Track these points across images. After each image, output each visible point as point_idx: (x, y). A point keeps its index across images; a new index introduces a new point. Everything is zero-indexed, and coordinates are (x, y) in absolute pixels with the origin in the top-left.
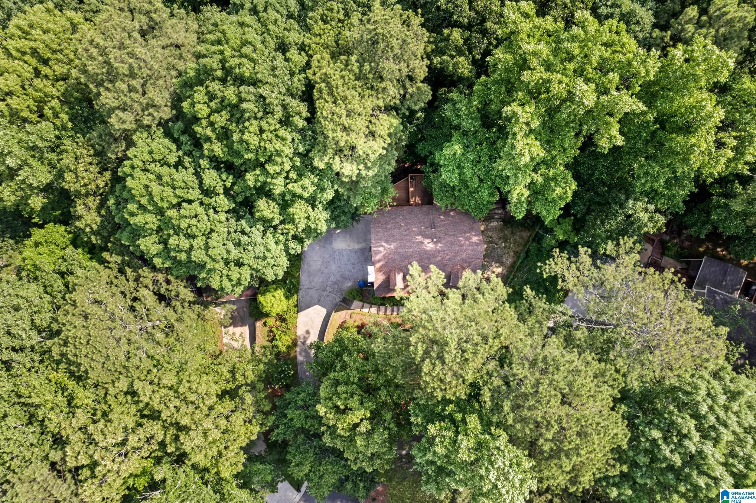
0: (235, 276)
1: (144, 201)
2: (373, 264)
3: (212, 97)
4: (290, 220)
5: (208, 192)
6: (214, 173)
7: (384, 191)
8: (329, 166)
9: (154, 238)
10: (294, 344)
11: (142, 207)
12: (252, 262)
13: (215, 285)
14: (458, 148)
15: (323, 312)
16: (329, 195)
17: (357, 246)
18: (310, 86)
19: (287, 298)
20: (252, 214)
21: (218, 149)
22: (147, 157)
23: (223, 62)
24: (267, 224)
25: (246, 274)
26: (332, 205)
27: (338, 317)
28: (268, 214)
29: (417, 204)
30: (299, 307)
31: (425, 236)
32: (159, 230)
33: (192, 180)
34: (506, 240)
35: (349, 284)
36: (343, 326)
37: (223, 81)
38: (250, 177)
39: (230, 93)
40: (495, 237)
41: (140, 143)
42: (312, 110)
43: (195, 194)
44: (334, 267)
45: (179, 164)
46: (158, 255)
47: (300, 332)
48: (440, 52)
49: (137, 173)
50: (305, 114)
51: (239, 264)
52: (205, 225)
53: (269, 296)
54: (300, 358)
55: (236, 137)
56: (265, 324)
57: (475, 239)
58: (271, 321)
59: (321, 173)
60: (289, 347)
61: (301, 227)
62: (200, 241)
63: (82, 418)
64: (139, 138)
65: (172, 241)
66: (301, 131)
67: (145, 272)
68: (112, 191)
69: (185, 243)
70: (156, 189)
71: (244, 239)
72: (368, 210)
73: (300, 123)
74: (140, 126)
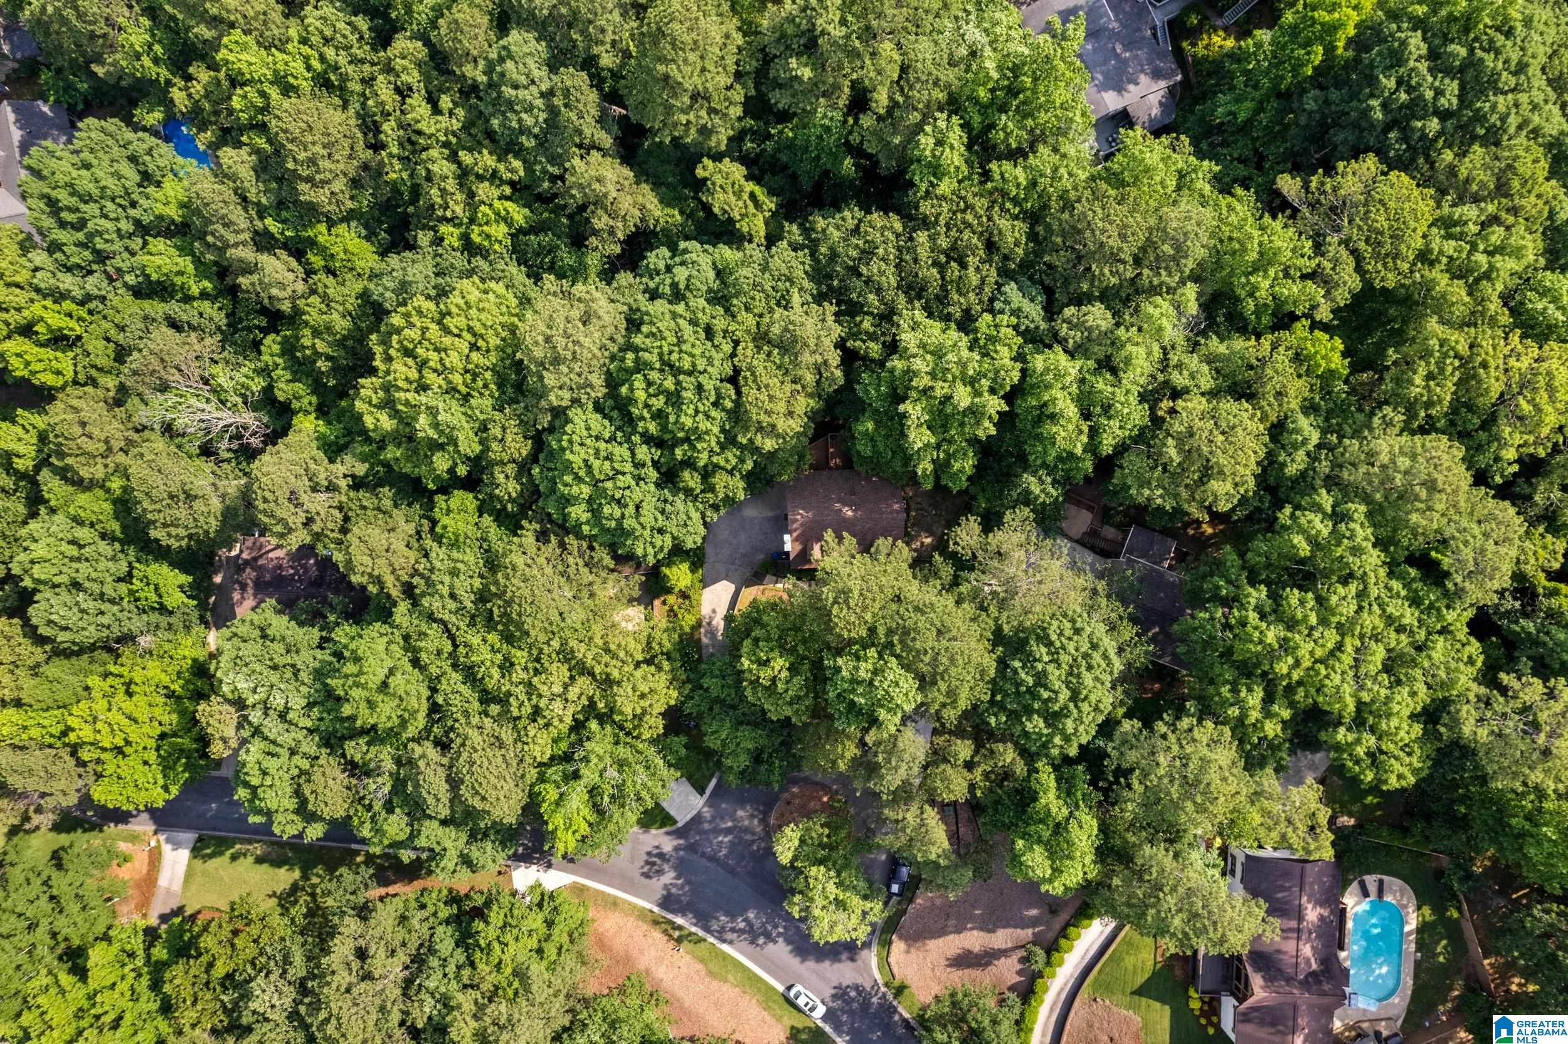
0: (659, 543)
1: (582, 473)
2: (790, 532)
3: (649, 384)
4: (712, 489)
5: (639, 465)
6: (645, 447)
7: (801, 457)
8: (751, 440)
9: (584, 506)
10: (699, 624)
11: (578, 479)
12: (674, 530)
13: (639, 552)
14: (870, 426)
15: (731, 588)
16: (749, 465)
17: (770, 514)
18: (737, 371)
19: (693, 571)
20: (674, 484)
21: (653, 428)
22: (585, 433)
23: (661, 355)
24: (688, 492)
25: (668, 542)
26: (749, 477)
27: (749, 594)
28: (691, 484)
29: (837, 467)
30: (705, 583)
31: (845, 504)
32: (590, 501)
33: (627, 454)
34: (936, 507)
35: (761, 557)
36: (754, 603)
37: (661, 371)
38: (679, 453)
39: (669, 384)
40: (925, 504)
41: (576, 420)
42: (739, 393)
43: (628, 467)
44: (743, 537)
45: (613, 438)
46: (588, 522)
47: (705, 611)
48: (854, 336)
49: (576, 448)
50: (732, 392)
51: (661, 531)
52: (637, 495)
53: (675, 569)
54: (705, 640)
55: (672, 418)
56: (664, 603)
57: (896, 507)
58: (671, 599)
59: (742, 447)
60: (693, 628)
61: (721, 495)
62: (631, 510)
63: (519, 674)
64: (575, 414)
65: (607, 510)
66: (727, 411)
67: (571, 540)
68: (535, 460)
69: (617, 513)
70: (596, 464)
71: (668, 508)
72: (785, 478)
73: (728, 404)
74: (575, 401)
